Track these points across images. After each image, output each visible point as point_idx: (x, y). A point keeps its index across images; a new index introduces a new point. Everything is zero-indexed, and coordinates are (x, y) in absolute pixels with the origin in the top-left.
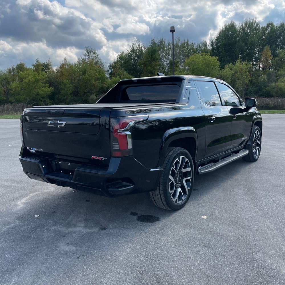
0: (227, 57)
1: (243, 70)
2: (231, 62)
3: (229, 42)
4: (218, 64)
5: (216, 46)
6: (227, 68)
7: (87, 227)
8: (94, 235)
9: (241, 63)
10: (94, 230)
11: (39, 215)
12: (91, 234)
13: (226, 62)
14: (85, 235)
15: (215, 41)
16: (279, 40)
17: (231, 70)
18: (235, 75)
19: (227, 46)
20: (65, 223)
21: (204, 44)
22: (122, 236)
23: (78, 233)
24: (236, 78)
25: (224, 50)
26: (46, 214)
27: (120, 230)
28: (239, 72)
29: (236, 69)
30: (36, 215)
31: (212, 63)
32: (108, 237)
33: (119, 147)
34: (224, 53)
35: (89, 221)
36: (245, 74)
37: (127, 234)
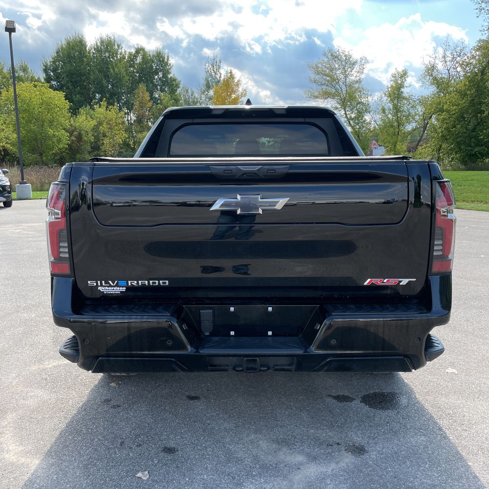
0: (77, 95)
1: (113, 120)
2: (88, 105)
3: (78, 69)
4: (67, 104)
5: (54, 74)
6: (85, 115)
7: (318, 459)
8: (370, 471)
9: (107, 107)
10: (348, 460)
11: (147, 472)
12: (361, 471)
13: (75, 104)
14: (354, 479)
15: (51, 64)
16: (156, 77)
17: (91, 118)
18: (99, 128)
19: (74, 76)
20: (251, 467)
21: (22, 67)
22: (420, 451)
23: (331, 480)
24: (100, 133)
25: (71, 82)
26: (158, 462)
27: (390, 440)
28: (105, 123)
29: (100, 118)
30: (141, 475)
31: (56, 102)
32: (404, 464)
33: (441, 250)
34: (71, 87)
35: (296, 444)
36: (116, 128)
37: (421, 445)
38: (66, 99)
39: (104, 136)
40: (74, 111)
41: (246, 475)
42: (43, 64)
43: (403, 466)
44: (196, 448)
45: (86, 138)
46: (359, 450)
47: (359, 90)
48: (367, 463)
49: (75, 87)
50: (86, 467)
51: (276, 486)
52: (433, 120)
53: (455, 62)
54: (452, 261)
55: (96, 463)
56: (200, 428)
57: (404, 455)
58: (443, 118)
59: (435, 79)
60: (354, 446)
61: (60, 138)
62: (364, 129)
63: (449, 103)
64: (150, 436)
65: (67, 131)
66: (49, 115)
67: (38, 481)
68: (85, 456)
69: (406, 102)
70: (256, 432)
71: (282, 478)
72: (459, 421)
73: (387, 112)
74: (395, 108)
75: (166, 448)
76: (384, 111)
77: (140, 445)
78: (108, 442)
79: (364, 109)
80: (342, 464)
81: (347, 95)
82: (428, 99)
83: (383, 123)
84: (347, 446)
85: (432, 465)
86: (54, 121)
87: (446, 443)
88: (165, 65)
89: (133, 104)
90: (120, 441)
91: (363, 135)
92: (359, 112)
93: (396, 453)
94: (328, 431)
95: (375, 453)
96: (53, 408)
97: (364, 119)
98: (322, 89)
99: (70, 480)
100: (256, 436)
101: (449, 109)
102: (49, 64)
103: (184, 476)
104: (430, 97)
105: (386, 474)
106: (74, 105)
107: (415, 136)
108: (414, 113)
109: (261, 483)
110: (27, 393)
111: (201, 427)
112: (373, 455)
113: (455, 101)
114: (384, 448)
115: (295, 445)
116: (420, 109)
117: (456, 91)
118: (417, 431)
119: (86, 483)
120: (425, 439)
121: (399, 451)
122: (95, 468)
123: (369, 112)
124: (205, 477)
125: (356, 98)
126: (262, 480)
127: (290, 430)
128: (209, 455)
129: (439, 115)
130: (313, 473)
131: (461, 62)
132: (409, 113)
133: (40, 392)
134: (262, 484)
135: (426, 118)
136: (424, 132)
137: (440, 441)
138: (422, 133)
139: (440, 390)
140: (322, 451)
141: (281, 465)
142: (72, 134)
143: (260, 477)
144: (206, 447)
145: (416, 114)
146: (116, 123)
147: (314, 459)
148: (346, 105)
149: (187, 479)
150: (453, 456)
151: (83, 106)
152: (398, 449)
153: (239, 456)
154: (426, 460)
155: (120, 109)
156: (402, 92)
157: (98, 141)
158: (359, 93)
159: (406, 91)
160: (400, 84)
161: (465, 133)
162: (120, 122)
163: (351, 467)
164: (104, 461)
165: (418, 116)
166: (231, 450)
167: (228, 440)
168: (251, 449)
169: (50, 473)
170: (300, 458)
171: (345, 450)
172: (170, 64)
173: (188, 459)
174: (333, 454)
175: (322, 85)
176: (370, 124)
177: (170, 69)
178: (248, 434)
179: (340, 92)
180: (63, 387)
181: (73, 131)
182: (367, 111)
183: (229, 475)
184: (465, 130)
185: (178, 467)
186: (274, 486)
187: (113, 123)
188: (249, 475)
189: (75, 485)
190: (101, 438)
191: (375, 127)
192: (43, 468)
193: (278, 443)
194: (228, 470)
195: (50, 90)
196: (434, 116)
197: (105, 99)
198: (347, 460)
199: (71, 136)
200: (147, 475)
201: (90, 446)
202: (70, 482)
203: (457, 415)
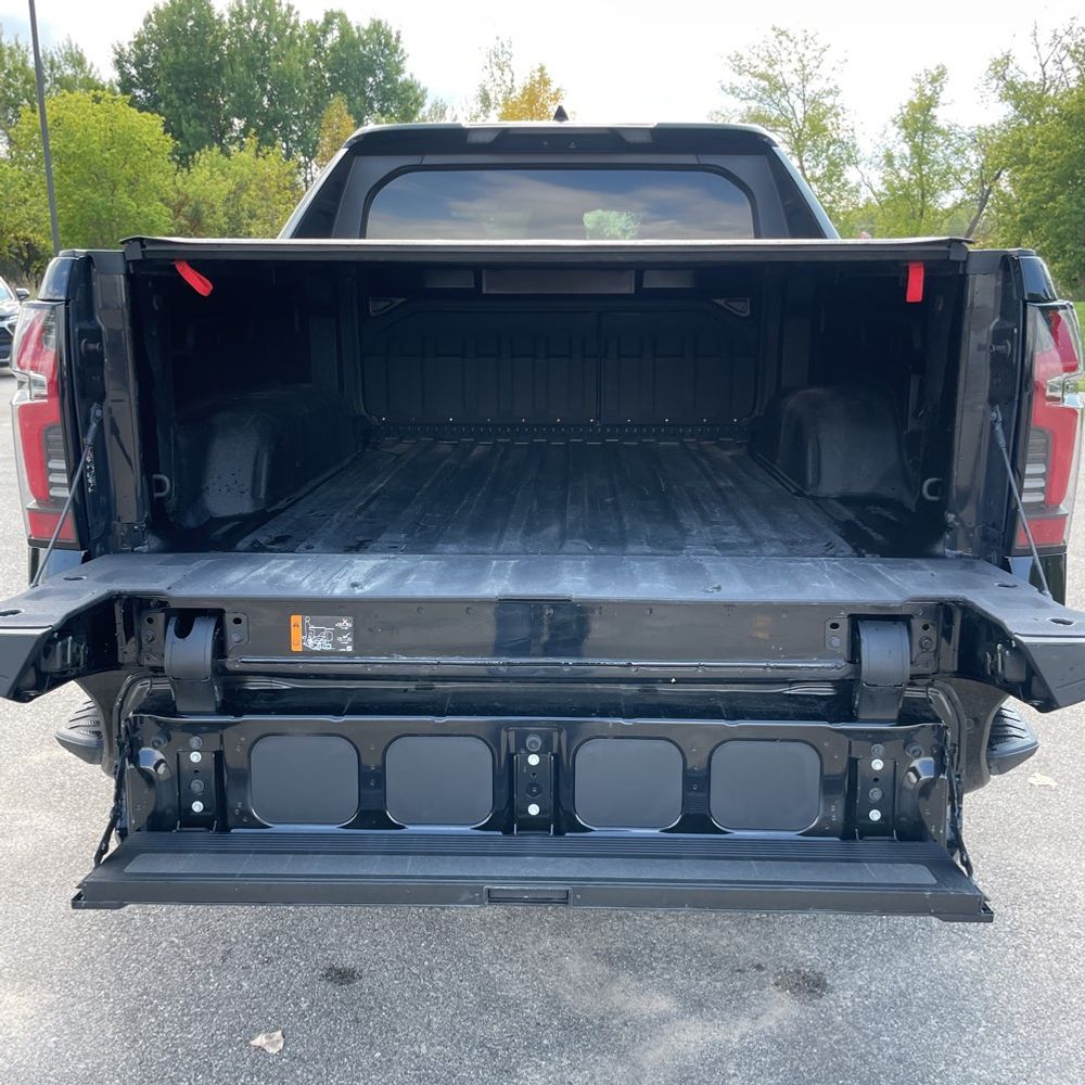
0: (192, 122)
1: (271, 179)
2: (215, 144)
3: (193, 59)
4: (168, 143)
5: (138, 73)
6: (208, 168)
7: (708, 1008)
8: (837, 1042)
9: (258, 150)
10: (781, 1010)
11: (279, 1034)
12: (814, 1043)
13: (188, 142)
14: (795, 1063)
15: (132, 50)
16: (371, 80)
17: (223, 174)
18: (239, 197)
19: (184, 78)
20: (538, 1024)
21: (72, 55)
22: (963, 991)
23: (738, 1065)
24: (243, 210)
25: (177, 90)
26: (310, 1008)
27: (889, 960)
28: (253, 187)
29: (242, 176)
30: (264, 1041)
31: (145, 138)
32: (922, 1024)
33: (1041, 490)
34: (177, 103)
35: (654, 964)
36: (278, 197)
37: (966, 974)
38: (166, 132)
39: (251, 217)
40: (184, 159)
41: (525, 1047)
42: (115, 49)
43: (921, 1029)
44: (406, 971)
45: (209, 221)
46: (810, 985)
47: (834, 111)
48: (829, 1021)
49: (185, 102)
50: (131, 1016)
51: (597, 1078)
52: (1004, 184)
53: (1059, 46)
54: (1068, 518)
55: (157, 1006)
56: (420, 917)
57: (922, 999)
58: (1026, 179)
59: (1011, 86)
60: (798, 972)
61: (153, 222)
62: (843, 203)
63: (1041, 144)
64: (296, 936)
65: (167, 205)
66: (127, 166)
67: (9, 1052)
68: (132, 988)
69: (941, 141)
70: (557, 931)
71: (614, 1057)
72: (1061, 911)
73: (897, 163)
74: (917, 154)
75: (332, 969)
76: (889, 159)
77: (269, 961)
78: (193, 953)
79: (845, 157)
80: (768, 1023)
81: (807, 124)
82: (993, 132)
83: (887, 188)
84: (780, 973)
85: (992, 1029)
86: (138, 181)
87: (1028, 971)
88: (391, 54)
89: (317, 142)
90: (221, 948)
91: (841, 218)
92: (833, 164)
93: (902, 994)
94: (734, 932)
95: (849, 993)
96: (72, 858)
97: (842, 181)
98: (750, 109)
99: (88, 1049)
100: (556, 943)
101: (1041, 156)
102: (127, 49)
103: (372, 1044)
104: (999, 129)
105: (876, 1052)
106: (185, 146)
107: (959, 221)
108: (959, 167)
109: (561, 1069)
110: (13, 820)
111: (423, 916)
112: (845, 998)
113: (1057, 138)
114: (872, 979)
115: (653, 969)
116: (973, 157)
117: (1060, 115)
118: (955, 937)
119: (126, 1060)
120: (976, 959)
121: (910, 990)
122: (153, 1020)
123: (856, 164)
124: (424, 1050)
125: (826, 129)
126: (566, 1062)
127: (642, 927)
128: (436, 989)
129: (1017, 170)
130: (693, 1045)
131: (1072, 48)
132: (949, 167)
133: (43, 819)
134: (565, 1073)
135: (987, 178)
136: (981, 210)
137: (1015, 963)
138: (975, 214)
139: (1013, 830)
140: (718, 985)
141: (615, 1022)
142: (179, 211)
143: (560, 1054)
144: (430, 969)
145: (964, 169)
146: (279, 186)
147: (697, 1005)
148: (804, 146)
149: (378, 1054)
150: (1046, 1005)
151: (203, 147)
152: (908, 985)
153: (512, 994)
154: (979, 1014)
155: (288, 156)
156: (934, 117)
157: (238, 227)
158: (834, 120)
159: (942, 116)
160: (931, 99)
161: (1076, 213)
162: (288, 185)
163: (789, 1031)
164: (178, 1001)
165: (968, 172)
166: (493, 979)
167: (487, 949)
168: (543, 977)
169: (42, 1029)
170: (663, 1004)
171: (777, 984)
172: (402, 51)
173: (385, 999)
174: (746, 995)
175: (749, 98)
176: (857, 191)
177: (400, 62)
178: (538, 937)
179: (790, 116)
180: (100, 806)
181: (182, 204)
182: (851, 160)
183: (483, 1045)
184: (1076, 208)
185: (357, 1020)
186: (593, 1077)
187: (271, 186)
188: (534, 1046)
189: (100, 1065)
190: (177, 941)
191: (869, 200)
192: (25, 1017)
193: (611, 963)
194: (480, 1032)
195: (132, 109)
196: (1007, 174)
197: (253, 130)
198: (779, 1012)
199: (176, 217)
200: (278, 1041)
201: (148, 960)
202: (87, 1055)
203: (1057, 896)
